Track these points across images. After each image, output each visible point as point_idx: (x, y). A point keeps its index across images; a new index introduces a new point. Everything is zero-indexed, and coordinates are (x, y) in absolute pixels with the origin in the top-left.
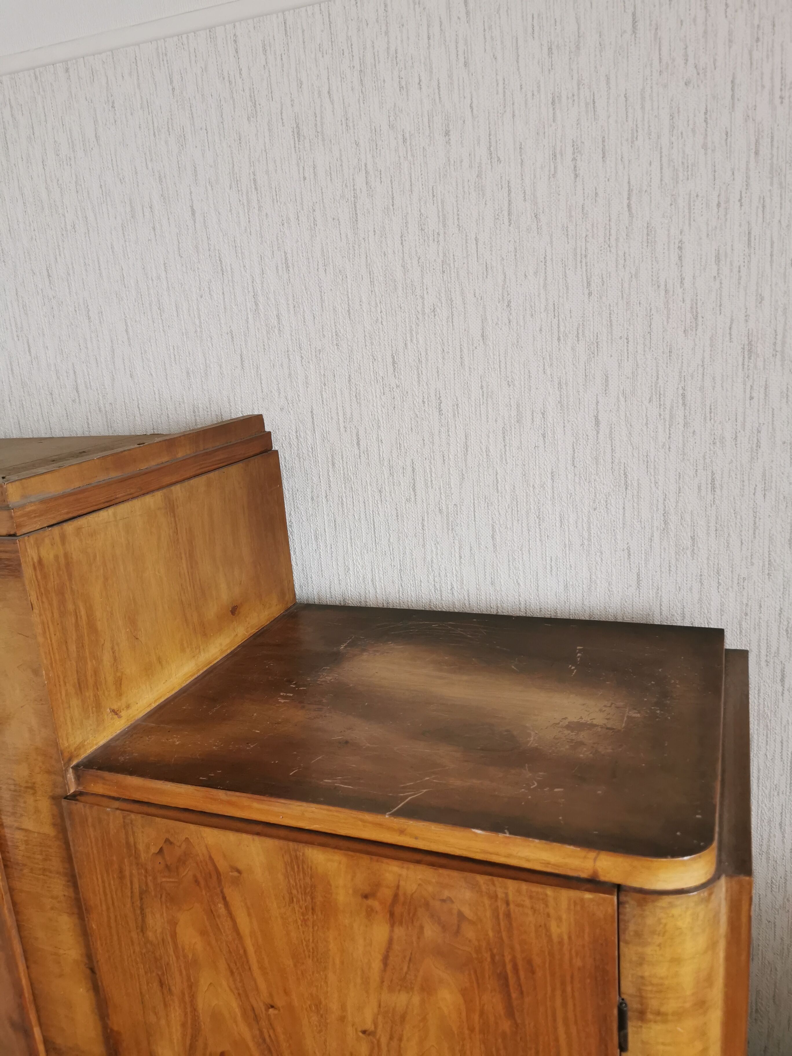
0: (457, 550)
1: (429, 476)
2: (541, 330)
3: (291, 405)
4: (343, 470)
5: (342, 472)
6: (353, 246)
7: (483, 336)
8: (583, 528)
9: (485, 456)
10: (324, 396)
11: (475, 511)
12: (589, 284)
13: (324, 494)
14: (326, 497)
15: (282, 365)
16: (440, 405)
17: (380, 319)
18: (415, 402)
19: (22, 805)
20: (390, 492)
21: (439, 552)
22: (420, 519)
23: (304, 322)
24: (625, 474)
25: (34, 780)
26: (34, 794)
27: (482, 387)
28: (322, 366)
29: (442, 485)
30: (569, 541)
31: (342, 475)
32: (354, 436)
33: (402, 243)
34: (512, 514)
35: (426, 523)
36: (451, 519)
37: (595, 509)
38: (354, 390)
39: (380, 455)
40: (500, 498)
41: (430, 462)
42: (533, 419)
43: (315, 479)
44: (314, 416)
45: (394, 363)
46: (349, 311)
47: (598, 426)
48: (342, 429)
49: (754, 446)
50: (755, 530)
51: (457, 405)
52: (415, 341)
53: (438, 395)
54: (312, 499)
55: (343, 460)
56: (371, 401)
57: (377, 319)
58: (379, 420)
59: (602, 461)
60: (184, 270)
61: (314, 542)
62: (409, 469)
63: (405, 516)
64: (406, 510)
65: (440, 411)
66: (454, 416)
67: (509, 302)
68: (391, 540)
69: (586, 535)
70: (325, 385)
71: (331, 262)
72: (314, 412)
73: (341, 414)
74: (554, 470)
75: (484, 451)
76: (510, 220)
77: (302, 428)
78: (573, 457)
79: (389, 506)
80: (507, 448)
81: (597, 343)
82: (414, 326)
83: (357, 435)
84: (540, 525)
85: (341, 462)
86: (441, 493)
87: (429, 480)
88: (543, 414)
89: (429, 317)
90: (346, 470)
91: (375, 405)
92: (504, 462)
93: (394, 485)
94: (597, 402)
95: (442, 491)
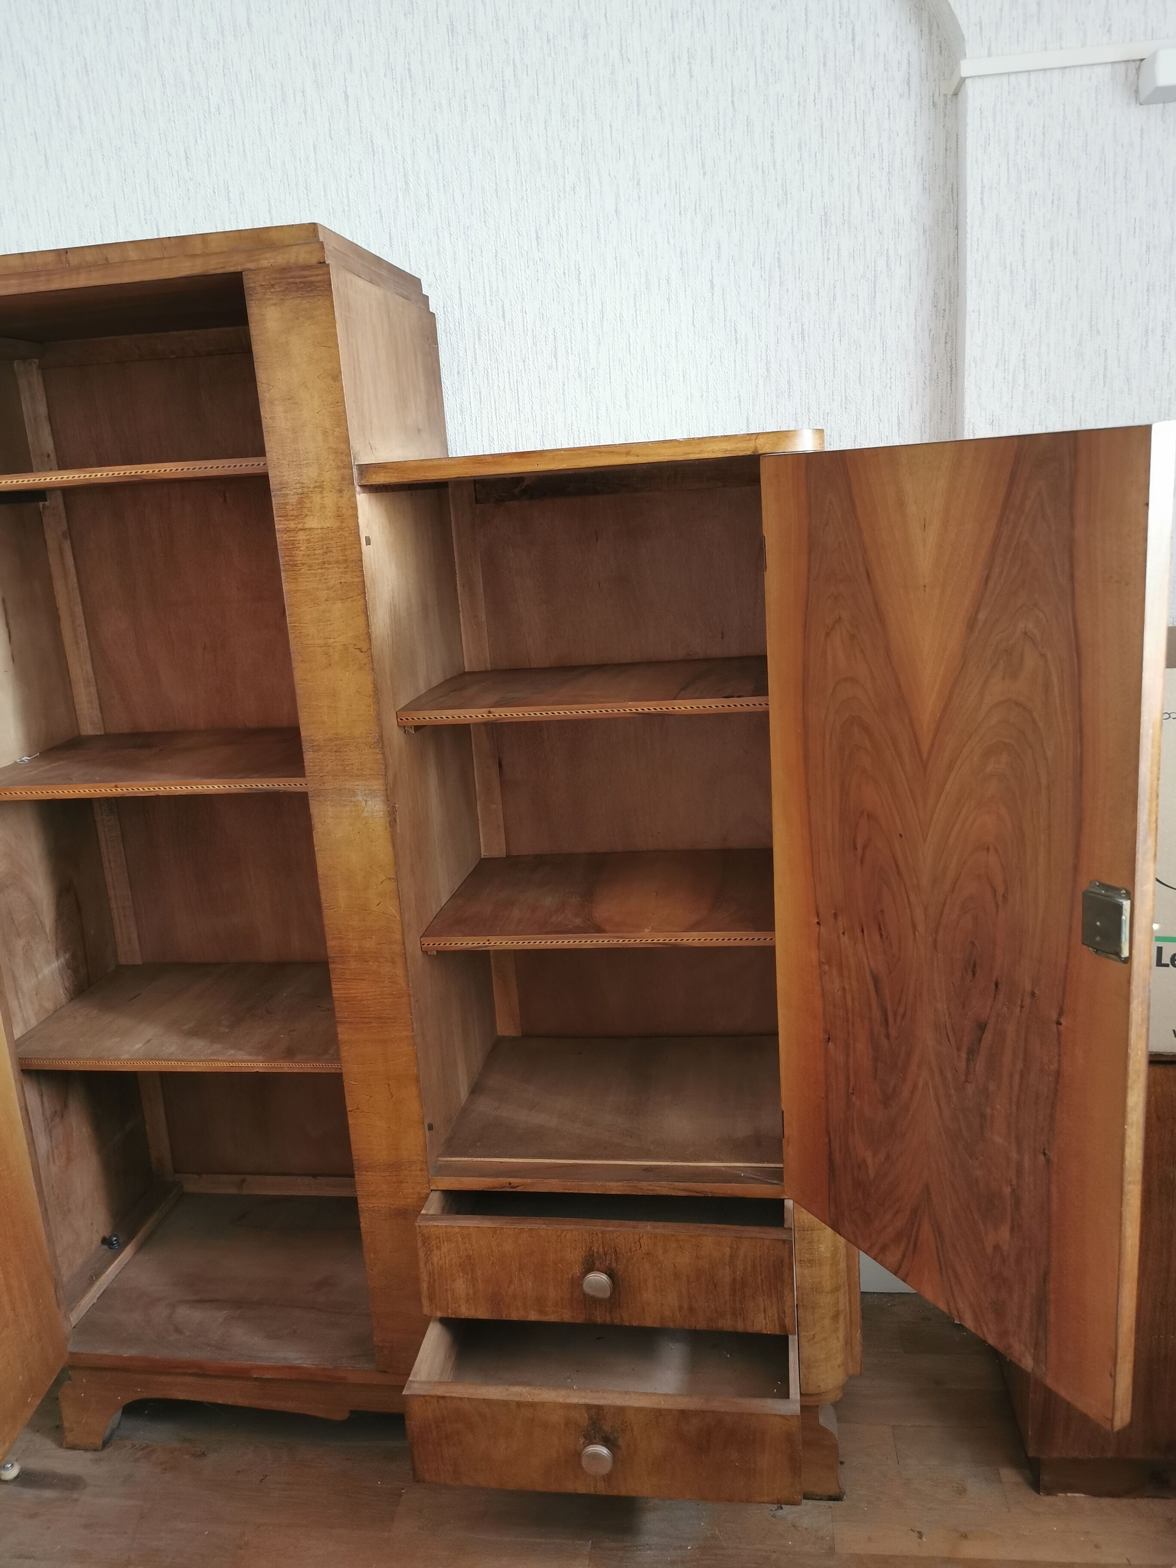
0: (595, 411)
1: (569, 343)
2: (665, 205)
3: (439, 281)
4: (489, 342)
5: (488, 344)
6: (501, 130)
7: (616, 211)
8: (702, 382)
9: (619, 322)
10: (471, 271)
11: (610, 373)
12: (703, 165)
13: (470, 367)
14: (472, 370)
15: (431, 242)
16: (579, 276)
17: (525, 198)
18: (557, 273)
19: (308, 505)
20: (533, 361)
21: (578, 414)
22: (561, 384)
23: (454, 200)
24: (735, 330)
25: (322, 479)
26: (321, 492)
27: (616, 258)
28: (470, 242)
29: (581, 351)
30: (691, 393)
31: (488, 347)
32: (500, 308)
33: (545, 128)
34: (643, 373)
35: (566, 388)
36: (589, 382)
37: (711, 364)
38: (500, 264)
39: (524, 325)
40: (632, 360)
41: (571, 330)
42: (659, 286)
43: (462, 353)
44: (462, 291)
45: (538, 237)
46: (496, 189)
47: (713, 289)
48: (488, 303)
49: (832, 299)
50: (834, 371)
51: (594, 275)
52: (556, 217)
53: (577, 267)
54: (458, 373)
55: (488, 333)
56: (516, 274)
57: (523, 197)
58: (523, 292)
59: (716, 319)
60: (335, 151)
61: (459, 416)
62: (551, 337)
63: (547, 383)
64: (548, 377)
65: (579, 280)
66: (592, 285)
67: (639, 181)
68: (534, 408)
69: (704, 388)
70: (472, 260)
71: (480, 143)
72: (462, 287)
73: (487, 288)
74: (678, 330)
75: (618, 317)
76: (638, 111)
77: (449, 303)
78: (693, 318)
79: (532, 375)
80: (638, 313)
81: (711, 216)
82: (556, 204)
83: (503, 307)
84: (666, 381)
85: (487, 334)
86: (580, 359)
87: (570, 347)
88: (668, 281)
89: (569, 194)
90: (491, 342)
91: (520, 278)
92: (635, 326)
93: (537, 353)
94: (712, 268)
95: (581, 357)
